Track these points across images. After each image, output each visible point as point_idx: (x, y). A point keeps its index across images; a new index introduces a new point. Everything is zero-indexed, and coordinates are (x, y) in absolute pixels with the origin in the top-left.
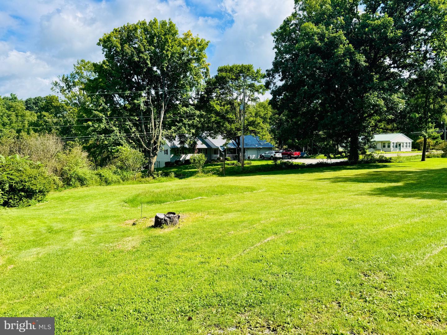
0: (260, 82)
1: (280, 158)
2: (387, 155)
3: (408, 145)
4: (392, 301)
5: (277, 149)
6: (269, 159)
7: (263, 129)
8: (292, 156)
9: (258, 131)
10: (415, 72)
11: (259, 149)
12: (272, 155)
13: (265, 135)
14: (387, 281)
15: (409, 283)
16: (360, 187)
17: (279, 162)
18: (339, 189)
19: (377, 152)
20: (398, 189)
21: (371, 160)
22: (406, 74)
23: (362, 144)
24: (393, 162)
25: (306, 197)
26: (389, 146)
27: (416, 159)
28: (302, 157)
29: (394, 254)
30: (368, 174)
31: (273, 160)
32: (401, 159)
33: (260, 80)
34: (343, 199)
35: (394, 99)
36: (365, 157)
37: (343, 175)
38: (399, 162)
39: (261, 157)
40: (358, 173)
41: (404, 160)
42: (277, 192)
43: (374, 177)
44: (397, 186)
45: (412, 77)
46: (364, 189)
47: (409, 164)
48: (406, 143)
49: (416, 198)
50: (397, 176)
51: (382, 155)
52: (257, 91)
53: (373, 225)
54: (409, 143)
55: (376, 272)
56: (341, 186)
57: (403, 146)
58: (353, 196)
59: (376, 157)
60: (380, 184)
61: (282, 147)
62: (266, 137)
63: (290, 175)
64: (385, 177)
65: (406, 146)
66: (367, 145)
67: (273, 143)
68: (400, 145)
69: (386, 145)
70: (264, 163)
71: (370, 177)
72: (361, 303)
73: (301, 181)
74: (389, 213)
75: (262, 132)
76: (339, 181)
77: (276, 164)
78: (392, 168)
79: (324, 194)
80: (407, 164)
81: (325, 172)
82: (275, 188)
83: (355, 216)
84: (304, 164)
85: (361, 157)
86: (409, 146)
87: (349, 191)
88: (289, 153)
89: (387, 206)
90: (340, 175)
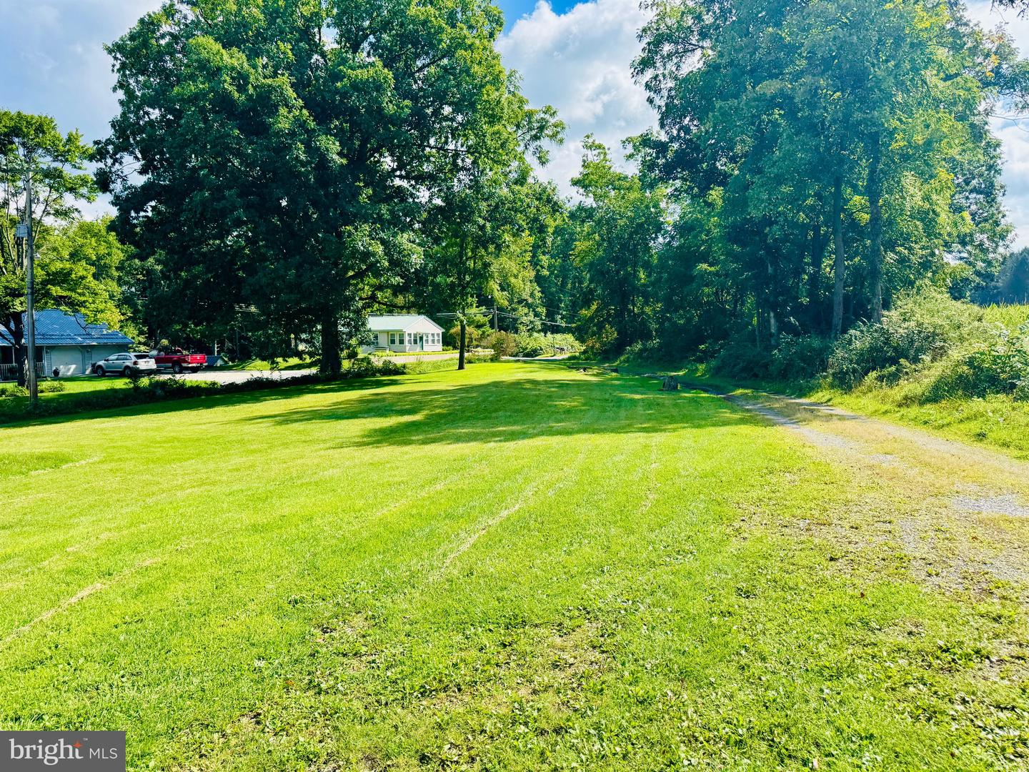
0: (80, 168)
1: (149, 372)
2: (398, 360)
3: (436, 338)
4: (374, 676)
5: (142, 348)
6: (120, 374)
7: (96, 294)
8: (185, 365)
9: (82, 299)
10: (440, 191)
11: (86, 350)
12: (129, 363)
13: (102, 311)
14: (370, 631)
15: (411, 625)
16: (341, 430)
17: (145, 382)
18: (295, 437)
19: (380, 353)
20: (414, 428)
21: (366, 369)
22: (423, 195)
23: (344, 336)
24: (409, 374)
25: (212, 466)
26: (402, 342)
27: (449, 365)
28: (211, 368)
29: (390, 568)
30: (361, 401)
31: (129, 377)
32: (424, 367)
33: (78, 161)
34: (299, 461)
35: (401, 244)
36: (354, 364)
37: (307, 405)
38: (420, 373)
39: (94, 371)
40: (340, 400)
41: (429, 368)
42: (133, 462)
43: (372, 405)
44: (414, 422)
45: (434, 202)
46: (349, 434)
47: (437, 377)
48: (433, 335)
49: (444, 443)
50: (414, 401)
51: (388, 358)
52: (72, 190)
53: (355, 511)
54: (438, 335)
55: (350, 618)
56: (299, 432)
57: (427, 341)
58: (322, 452)
59: (376, 363)
60: (382, 419)
61: (157, 343)
62: (107, 315)
63: (178, 413)
64: (392, 405)
65: (433, 341)
66: (354, 339)
67: (131, 332)
68: (421, 338)
69: (396, 339)
70: (103, 385)
71: (363, 406)
72: (308, 699)
73: (204, 427)
74: (391, 479)
75: (94, 302)
76: (296, 421)
77: (137, 388)
78: (407, 386)
79: (259, 454)
80: (433, 376)
81: (265, 400)
82: (129, 449)
83: (320, 496)
84: (214, 384)
85: (346, 365)
86: (438, 341)
87: (317, 441)
88: (175, 357)
89: (389, 466)
90: (299, 406)
